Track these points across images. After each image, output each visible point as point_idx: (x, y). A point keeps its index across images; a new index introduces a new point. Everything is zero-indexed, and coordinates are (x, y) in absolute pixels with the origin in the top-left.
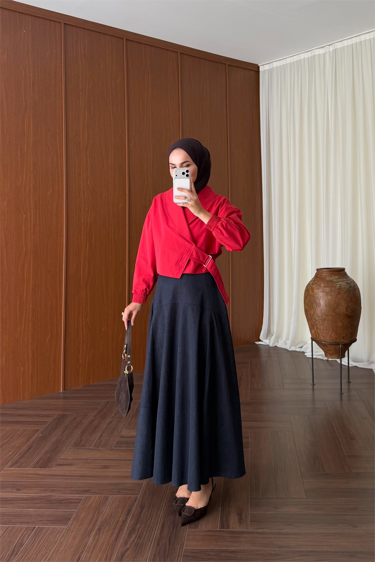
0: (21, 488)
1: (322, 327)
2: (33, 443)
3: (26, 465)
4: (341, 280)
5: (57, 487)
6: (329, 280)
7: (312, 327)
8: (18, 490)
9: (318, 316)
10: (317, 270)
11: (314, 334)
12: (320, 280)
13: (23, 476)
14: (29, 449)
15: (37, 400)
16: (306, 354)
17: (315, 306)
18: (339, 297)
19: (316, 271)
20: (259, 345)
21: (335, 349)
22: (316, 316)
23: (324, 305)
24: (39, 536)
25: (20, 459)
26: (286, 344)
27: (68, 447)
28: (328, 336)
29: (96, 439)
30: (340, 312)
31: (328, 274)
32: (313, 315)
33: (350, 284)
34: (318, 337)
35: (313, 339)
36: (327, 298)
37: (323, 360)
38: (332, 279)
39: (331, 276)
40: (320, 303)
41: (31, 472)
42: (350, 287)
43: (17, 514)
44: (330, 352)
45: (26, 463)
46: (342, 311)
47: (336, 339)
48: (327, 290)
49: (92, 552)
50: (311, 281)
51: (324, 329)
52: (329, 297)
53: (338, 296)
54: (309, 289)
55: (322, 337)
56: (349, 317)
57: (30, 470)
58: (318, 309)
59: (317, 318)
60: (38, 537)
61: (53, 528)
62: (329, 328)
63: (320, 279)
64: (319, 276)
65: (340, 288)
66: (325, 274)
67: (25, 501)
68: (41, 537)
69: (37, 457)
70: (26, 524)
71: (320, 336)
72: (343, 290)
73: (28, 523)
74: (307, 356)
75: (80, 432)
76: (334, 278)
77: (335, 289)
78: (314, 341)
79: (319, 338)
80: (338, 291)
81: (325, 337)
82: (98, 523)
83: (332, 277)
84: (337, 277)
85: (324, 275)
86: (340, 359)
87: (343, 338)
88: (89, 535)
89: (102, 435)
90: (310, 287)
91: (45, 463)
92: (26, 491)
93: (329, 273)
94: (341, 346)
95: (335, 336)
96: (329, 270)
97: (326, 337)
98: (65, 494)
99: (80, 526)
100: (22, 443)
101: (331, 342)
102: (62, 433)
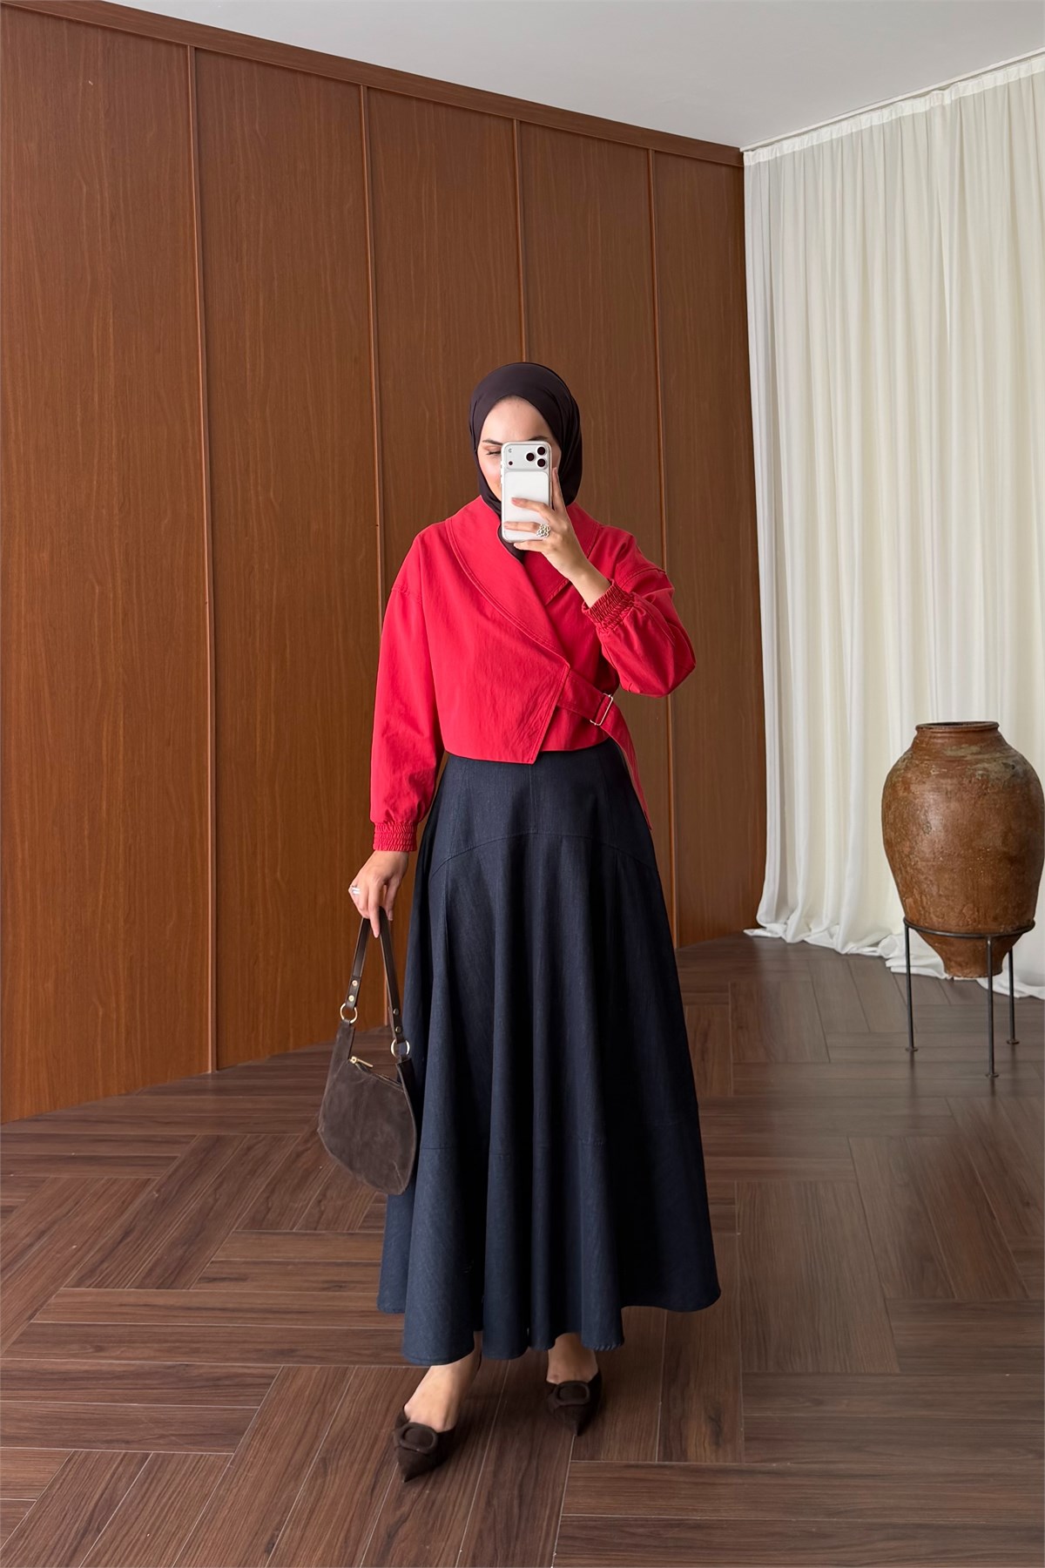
0: (106, 1345)
1: (934, 890)
2: (134, 1219)
3: (117, 1281)
4: (986, 756)
5: (203, 1342)
6: (954, 757)
7: (905, 890)
8: (99, 1349)
9: (922, 859)
10: (918, 728)
11: (911, 907)
12: (927, 757)
13: (112, 1311)
14: (127, 1234)
15: (145, 1097)
16: (888, 964)
17: (914, 829)
18: (982, 804)
19: (916, 733)
20: (755, 939)
21: (975, 950)
22: (917, 859)
23: (941, 828)
24: (159, 1480)
25: (102, 1262)
26: (831, 936)
27: (231, 1229)
28: (953, 916)
29: (309, 1203)
30: (986, 849)
31: (951, 740)
32: (908, 856)
33: (1014, 767)
34: (925, 919)
35: (909, 924)
36: (947, 807)
37: (937, 978)
38: (963, 754)
39: (959, 744)
40: (928, 822)
41: (131, 1300)
42: (1013, 776)
43: (96, 1416)
44: (960, 959)
45: (119, 1274)
46: (991, 844)
47: (975, 924)
48: (948, 784)
49: (305, 1527)
50: (902, 760)
51: (940, 895)
52: (954, 805)
53: (980, 803)
54: (895, 783)
55: (935, 919)
56: (1012, 860)
57: (129, 1294)
58: (922, 840)
59: (920, 865)
60: (155, 1481)
61: (198, 1458)
62: (953, 891)
63: (925, 755)
64: (924, 746)
65: (985, 780)
66: (940, 741)
67: (116, 1382)
68: (164, 1482)
69: (149, 1257)
70: (123, 1445)
71: (930, 913)
72: (993, 786)
73: (127, 1442)
74: (893, 970)
75: (264, 1187)
76: (968, 751)
77: (970, 782)
78: (912, 928)
79: (928, 920)
80: (980, 788)
81: (943, 918)
82: (321, 1445)
83: (961, 748)
84: (975, 749)
85: (937, 744)
86: (987, 979)
87: (995, 919)
88: (297, 1477)
89: (324, 1195)
90: (899, 776)
91: (172, 1273)
92: (118, 1353)
93: (952, 737)
94: (989, 942)
95: (974, 913)
96: (952, 730)
97: (946, 918)
98: (227, 1360)
99: (270, 1450)
100: (106, 1216)
101: (963, 930)
102: (216, 1190)
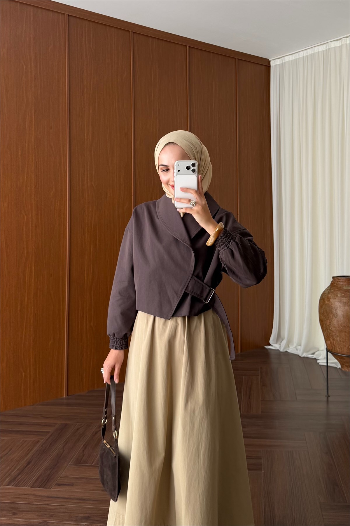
0: (17, 512)
1: (338, 339)
2: (32, 457)
6: (346, 290)
7: (327, 338)
8: (15, 514)
9: (334, 327)
10: (333, 278)
11: (329, 344)
12: (336, 289)
15: (40, 406)
16: (318, 361)
17: (331, 316)
20: (269, 350)
23: (341, 316)
25: (18, 475)
27: (69, 463)
32: (329, 326)
37: (336, 368)
39: (348, 285)
40: (337, 314)
44: (347, 364)
45: (24, 481)
48: (344, 300)
50: (327, 289)
51: (341, 341)
52: (346, 308)
54: (324, 298)
57: (28, 490)
58: (334, 320)
62: (346, 339)
64: (335, 284)
66: (341, 283)
69: (36, 474)
71: (336, 347)
74: (320, 364)
78: (329, 352)
79: (336, 350)
90: (326, 296)
91: (45, 480)
92: (22, 516)
93: (345, 282)
96: (346, 279)
97: (343, 349)
100: (21, 456)
101: (348, 354)
